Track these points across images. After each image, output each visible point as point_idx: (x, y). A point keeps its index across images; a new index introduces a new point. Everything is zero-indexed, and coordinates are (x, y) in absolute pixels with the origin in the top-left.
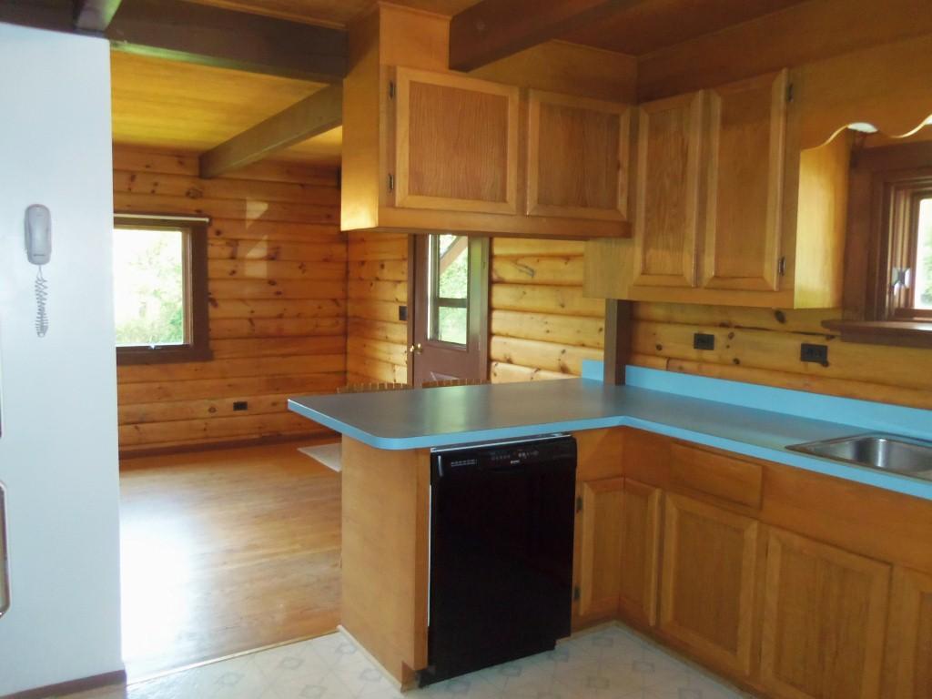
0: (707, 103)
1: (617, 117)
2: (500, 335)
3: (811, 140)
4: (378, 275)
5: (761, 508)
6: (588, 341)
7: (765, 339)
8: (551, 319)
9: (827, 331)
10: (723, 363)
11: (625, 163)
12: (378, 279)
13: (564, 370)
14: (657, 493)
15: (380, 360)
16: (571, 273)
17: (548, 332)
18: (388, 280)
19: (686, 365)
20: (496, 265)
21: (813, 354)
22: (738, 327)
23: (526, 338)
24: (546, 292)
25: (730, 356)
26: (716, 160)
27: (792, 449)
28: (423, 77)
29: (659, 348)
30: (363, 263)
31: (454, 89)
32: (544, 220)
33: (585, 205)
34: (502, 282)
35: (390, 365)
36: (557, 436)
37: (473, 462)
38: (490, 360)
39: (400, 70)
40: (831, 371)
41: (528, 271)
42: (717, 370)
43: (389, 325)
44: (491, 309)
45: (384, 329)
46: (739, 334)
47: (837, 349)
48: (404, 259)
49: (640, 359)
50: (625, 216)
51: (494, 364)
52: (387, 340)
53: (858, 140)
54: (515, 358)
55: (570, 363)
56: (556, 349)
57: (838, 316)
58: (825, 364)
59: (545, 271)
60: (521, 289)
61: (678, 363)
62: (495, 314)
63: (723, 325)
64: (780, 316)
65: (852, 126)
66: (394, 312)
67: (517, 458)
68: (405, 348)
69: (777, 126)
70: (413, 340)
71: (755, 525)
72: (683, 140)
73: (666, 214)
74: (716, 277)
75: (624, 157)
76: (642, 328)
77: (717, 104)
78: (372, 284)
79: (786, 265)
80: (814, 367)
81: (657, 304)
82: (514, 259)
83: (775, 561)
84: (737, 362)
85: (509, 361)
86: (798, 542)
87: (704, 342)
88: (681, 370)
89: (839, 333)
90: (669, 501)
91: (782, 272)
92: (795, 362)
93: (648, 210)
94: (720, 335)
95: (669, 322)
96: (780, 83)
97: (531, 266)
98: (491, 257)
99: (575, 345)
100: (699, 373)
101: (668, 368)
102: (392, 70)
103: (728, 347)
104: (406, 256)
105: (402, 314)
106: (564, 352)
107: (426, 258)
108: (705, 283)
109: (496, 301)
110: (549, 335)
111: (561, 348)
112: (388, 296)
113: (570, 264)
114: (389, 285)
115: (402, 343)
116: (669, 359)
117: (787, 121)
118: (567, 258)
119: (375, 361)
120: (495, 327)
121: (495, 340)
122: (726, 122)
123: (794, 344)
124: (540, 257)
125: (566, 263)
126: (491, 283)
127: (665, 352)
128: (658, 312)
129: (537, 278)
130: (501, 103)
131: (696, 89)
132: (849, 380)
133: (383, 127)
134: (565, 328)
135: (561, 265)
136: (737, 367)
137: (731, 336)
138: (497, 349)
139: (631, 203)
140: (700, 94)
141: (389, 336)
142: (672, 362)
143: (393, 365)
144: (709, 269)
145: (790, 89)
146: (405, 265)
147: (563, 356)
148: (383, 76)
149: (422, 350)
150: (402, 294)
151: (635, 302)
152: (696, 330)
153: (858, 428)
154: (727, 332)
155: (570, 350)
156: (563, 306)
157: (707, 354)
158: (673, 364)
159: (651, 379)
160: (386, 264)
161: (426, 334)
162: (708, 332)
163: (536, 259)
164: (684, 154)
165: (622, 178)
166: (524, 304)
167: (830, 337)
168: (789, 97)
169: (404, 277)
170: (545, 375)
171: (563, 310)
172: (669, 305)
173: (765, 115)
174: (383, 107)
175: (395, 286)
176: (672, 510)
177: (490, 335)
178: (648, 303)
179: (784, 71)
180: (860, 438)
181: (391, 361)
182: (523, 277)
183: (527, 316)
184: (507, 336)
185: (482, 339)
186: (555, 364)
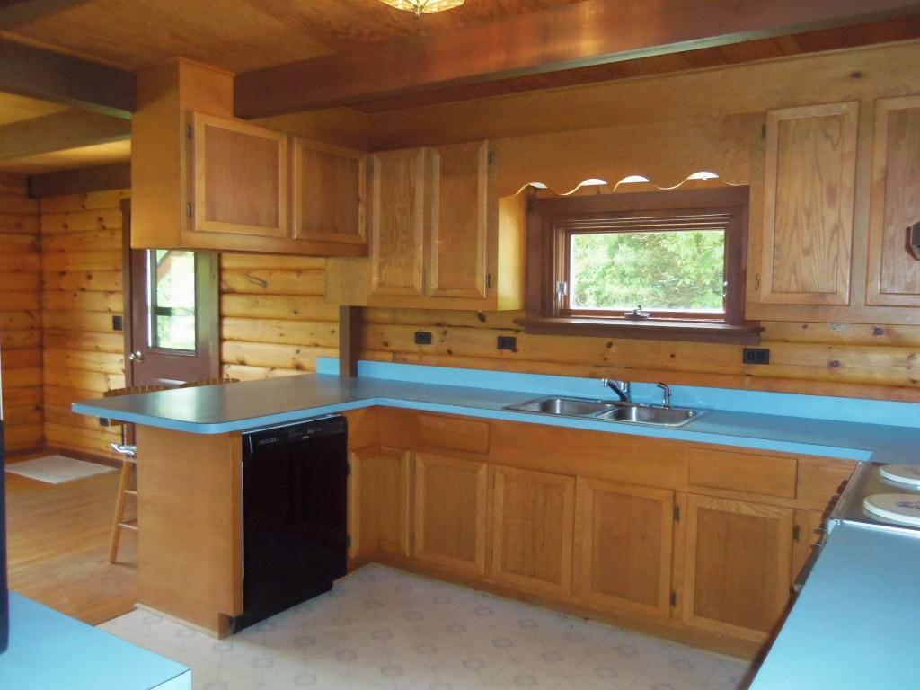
0: (429, 158)
1: (356, 161)
2: (231, 339)
3: (505, 191)
4: (84, 285)
5: (488, 452)
6: (320, 341)
7: (473, 334)
8: (283, 324)
9: (517, 327)
10: (440, 354)
11: (363, 197)
12: (83, 290)
13: (298, 367)
14: (408, 453)
15: (89, 371)
16: (304, 283)
17: (282, 335)
18: (97, 291)
19: (409, 357)
20: (226, 276)
21: (506, 343)
22: (450, 326)
23: (260, 342)
24: (279, 300)
25: (444, 348)
26: (437, 201)
27: (507, 409)
28: (215, 122)
29: (386, 344)
30: (63, 273)
31: (238, 133)
32: (307, 243)
33: (335, 231)
34: (232, 292)
35: (102, 375)
36: (330, 416)
37: (273, 440)
38: (222, 363)
39: (197, 116)
40: (519, 355)
41: (259, 282)
42: (435, 359)
43: (101, 336)
44: (221, 317)
45: (93, 339)
46: (450, 331)
47: (524, 340)
48: (117, 270)
49: (369, 354)
50: (364, 239)
51: (225, 366)
52: (98, 350)
53: (532, 193)
54: (248, 359)
55: (305, 362)
56: (291, 350)
57: (523, 315)
58: (515, 350)
59: (278, 281)
60: (253, 298)
61: (403, 356)
62: (225, 322)
63: (439, 325)
64: (482, 317)
65: (532, 185)
66: (107, 322)
67: (307, 434)
68: (122, 357)
69: (483, 181)
70: (131, 347)
71: (485, 466)
72: (410, 183)
73: (398, 239)
74: (441, 288)
75: (362, 192)
76: (370, 330)
77: (437, 159)
78: (75, 295)
79: (491, 280)
80: (507, 353)
81: (382, 309)
82: (246, 272)
83: (500, 488)
84: (450, 352)
85: (243, 363)
86: (515, 472)
87: (423, 338)
88: (405, 361)
89: (523, 328)
90: (418, 459)
91: (489, 285)
92: (493, 350)
93: (382, 235)
94: (436, 333)
95: (394, 323)
96: (484, 149)
97: (264, 278)
98: (220, 270)
99: (308, 346)
100: (419, 363)
101: (394, 360)
102: (189, 114)
103: (443, 341)
104: (120, 266)
105: (117, 324)
106: (298, 352)
107: (144, 271)
108: (432, 293)
109: (226, 310)
110: (283, 338)
111: (296, 348)
112: (97, 307)
113: (302, 276)
114: (99, 295)
115: (117, 352)
116: (394, 353)
117: (488, 177)
118: (299, 271)
119: (81, 371)
120: (226, 333)
121: (225, 344)
122: (445, 173)
123: (492, 337)
124: (271, 271)
125: (299, 276)
126: (221, 293)
127: (391, 347)
128: (385, 316)
129: (270, 289)
130: (273, 147)
131: (420, 145)
132: (530, 361)
133: (183, 162)
134: (298, 331)
135: (293, 276)
136: (449, 357)
137: (445, 333)
138: (229, 351)
139: (369, 229)
140: (423, 150)
141: (100, 345)
142: (397, 356)
143: (106, 374)
144: (434, 283)
145: (490, 155)
146: (120, 276)
147: (299, 355)
148: (183, 119)
149: (142, 358)
150: (117, 305)
151: (365, 308)
152: (416, 329)
153: (540, 395)
154: (441, 329)
155: (303, 350)
156: (296, 312)
157: (426, 348)
158: (398, 357)
159: (378, 370)
160: (94, 275)
161: (147, 343)
162: (426, 330)
163: (268, 272)
164: (412, 195)
165: (361, 210)
166: (256, 311)
167: (518, 331)
168: (490, 161)
169: (120, 288)
170: (279, 373)
171: (298, 316)
172: (394, 310)
173: (475, 171)
174: (182, 145)
175: (107, 296)
176: (420, 465)
177: (221, 340)
178: (375, 308)
179: (486, 142)
180: (544, 400)
181: (103, 370)
182: (256, 288)
183: (260, 322)
184: (240, 340)
185: (213, 345)
186: (290, 363)
